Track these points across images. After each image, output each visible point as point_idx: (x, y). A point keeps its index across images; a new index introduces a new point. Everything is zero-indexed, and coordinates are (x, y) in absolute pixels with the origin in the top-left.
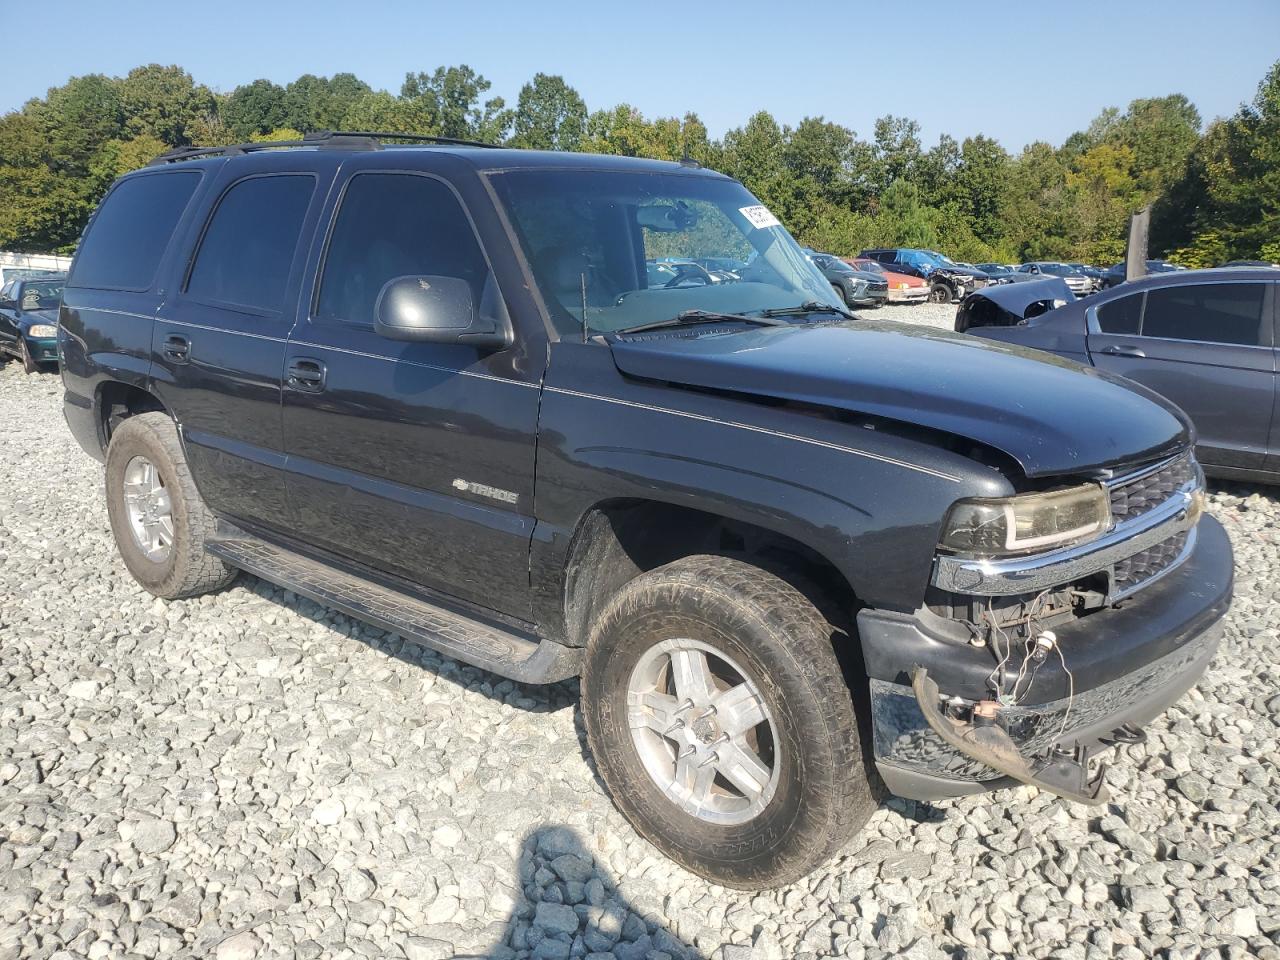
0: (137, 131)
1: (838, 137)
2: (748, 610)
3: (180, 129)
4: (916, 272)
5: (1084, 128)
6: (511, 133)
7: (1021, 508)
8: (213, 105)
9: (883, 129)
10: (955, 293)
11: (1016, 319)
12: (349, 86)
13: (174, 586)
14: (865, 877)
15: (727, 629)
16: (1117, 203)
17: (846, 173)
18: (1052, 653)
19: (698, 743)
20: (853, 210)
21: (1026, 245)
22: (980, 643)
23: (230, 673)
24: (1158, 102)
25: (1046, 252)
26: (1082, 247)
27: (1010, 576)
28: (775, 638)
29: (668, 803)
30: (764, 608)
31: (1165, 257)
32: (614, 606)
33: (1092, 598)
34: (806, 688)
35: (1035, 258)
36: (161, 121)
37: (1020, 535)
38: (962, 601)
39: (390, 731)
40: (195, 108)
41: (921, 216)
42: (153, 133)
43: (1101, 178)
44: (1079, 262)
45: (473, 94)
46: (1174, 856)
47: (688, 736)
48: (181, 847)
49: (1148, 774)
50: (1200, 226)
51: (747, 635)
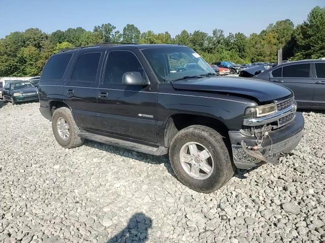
0: (28, 45)
1: (203, 35)
2: (205, 134)
3: (39, 44)
4: (226, 67)
5: (265, 29)
6: (122, 39)
7: (260, 108)
8: (47, 37)
9: (215, 32)
10: (236, 71)
11: (253, 75)
12: (81, 30)
13: (70, 145)
14: (232, 188)
15: (201, 138)
16: (275, 47)
17: (206, 44)
18: (267, 136)
19: (196, 163)
20: (208, 53)
21: (253, 59)
22: (253, 136)
23: (87, 162)
24: (283, 21)
25: (258, 60)
26: (267, 58)
27: (258, 122)
28: (212, 139)
29: (190, 177)
30: (208, 133)
31: (288, 59)
32: (175, 137)
33: (275, 127)
34: (218, 148)
35: (255, 62)
36: (34, 42)
37: (260, 114)
38: (249, 127)
39: (126, 170)
40: (42, 38)
41: (226, 53)
42: (32, 45)
43: (270, 41)
44: (266, 62)
45: (111, 30)
46: (296, 181)
47: (193, 162)
48: (88, 193)
49: (290, 168)
50: (296, 52)
51: (205, 139)
